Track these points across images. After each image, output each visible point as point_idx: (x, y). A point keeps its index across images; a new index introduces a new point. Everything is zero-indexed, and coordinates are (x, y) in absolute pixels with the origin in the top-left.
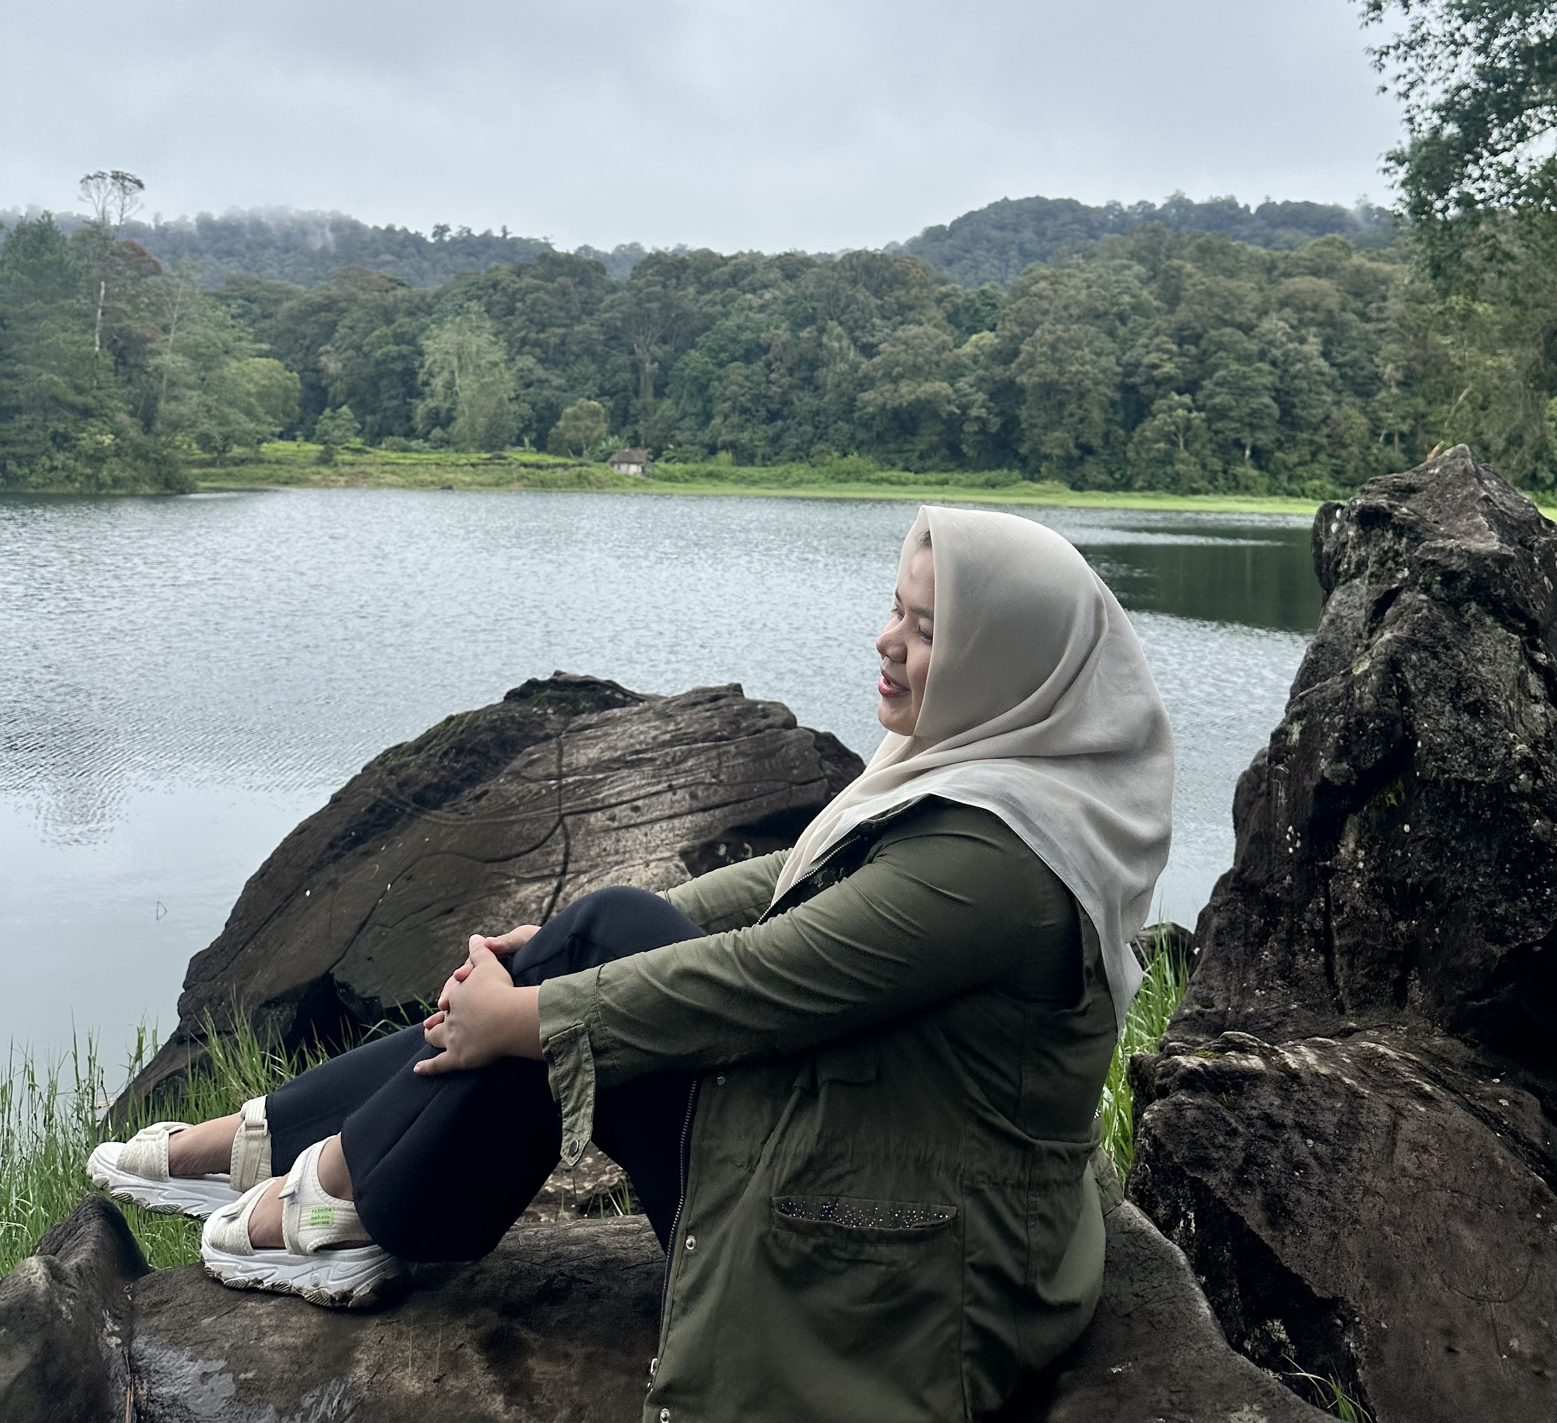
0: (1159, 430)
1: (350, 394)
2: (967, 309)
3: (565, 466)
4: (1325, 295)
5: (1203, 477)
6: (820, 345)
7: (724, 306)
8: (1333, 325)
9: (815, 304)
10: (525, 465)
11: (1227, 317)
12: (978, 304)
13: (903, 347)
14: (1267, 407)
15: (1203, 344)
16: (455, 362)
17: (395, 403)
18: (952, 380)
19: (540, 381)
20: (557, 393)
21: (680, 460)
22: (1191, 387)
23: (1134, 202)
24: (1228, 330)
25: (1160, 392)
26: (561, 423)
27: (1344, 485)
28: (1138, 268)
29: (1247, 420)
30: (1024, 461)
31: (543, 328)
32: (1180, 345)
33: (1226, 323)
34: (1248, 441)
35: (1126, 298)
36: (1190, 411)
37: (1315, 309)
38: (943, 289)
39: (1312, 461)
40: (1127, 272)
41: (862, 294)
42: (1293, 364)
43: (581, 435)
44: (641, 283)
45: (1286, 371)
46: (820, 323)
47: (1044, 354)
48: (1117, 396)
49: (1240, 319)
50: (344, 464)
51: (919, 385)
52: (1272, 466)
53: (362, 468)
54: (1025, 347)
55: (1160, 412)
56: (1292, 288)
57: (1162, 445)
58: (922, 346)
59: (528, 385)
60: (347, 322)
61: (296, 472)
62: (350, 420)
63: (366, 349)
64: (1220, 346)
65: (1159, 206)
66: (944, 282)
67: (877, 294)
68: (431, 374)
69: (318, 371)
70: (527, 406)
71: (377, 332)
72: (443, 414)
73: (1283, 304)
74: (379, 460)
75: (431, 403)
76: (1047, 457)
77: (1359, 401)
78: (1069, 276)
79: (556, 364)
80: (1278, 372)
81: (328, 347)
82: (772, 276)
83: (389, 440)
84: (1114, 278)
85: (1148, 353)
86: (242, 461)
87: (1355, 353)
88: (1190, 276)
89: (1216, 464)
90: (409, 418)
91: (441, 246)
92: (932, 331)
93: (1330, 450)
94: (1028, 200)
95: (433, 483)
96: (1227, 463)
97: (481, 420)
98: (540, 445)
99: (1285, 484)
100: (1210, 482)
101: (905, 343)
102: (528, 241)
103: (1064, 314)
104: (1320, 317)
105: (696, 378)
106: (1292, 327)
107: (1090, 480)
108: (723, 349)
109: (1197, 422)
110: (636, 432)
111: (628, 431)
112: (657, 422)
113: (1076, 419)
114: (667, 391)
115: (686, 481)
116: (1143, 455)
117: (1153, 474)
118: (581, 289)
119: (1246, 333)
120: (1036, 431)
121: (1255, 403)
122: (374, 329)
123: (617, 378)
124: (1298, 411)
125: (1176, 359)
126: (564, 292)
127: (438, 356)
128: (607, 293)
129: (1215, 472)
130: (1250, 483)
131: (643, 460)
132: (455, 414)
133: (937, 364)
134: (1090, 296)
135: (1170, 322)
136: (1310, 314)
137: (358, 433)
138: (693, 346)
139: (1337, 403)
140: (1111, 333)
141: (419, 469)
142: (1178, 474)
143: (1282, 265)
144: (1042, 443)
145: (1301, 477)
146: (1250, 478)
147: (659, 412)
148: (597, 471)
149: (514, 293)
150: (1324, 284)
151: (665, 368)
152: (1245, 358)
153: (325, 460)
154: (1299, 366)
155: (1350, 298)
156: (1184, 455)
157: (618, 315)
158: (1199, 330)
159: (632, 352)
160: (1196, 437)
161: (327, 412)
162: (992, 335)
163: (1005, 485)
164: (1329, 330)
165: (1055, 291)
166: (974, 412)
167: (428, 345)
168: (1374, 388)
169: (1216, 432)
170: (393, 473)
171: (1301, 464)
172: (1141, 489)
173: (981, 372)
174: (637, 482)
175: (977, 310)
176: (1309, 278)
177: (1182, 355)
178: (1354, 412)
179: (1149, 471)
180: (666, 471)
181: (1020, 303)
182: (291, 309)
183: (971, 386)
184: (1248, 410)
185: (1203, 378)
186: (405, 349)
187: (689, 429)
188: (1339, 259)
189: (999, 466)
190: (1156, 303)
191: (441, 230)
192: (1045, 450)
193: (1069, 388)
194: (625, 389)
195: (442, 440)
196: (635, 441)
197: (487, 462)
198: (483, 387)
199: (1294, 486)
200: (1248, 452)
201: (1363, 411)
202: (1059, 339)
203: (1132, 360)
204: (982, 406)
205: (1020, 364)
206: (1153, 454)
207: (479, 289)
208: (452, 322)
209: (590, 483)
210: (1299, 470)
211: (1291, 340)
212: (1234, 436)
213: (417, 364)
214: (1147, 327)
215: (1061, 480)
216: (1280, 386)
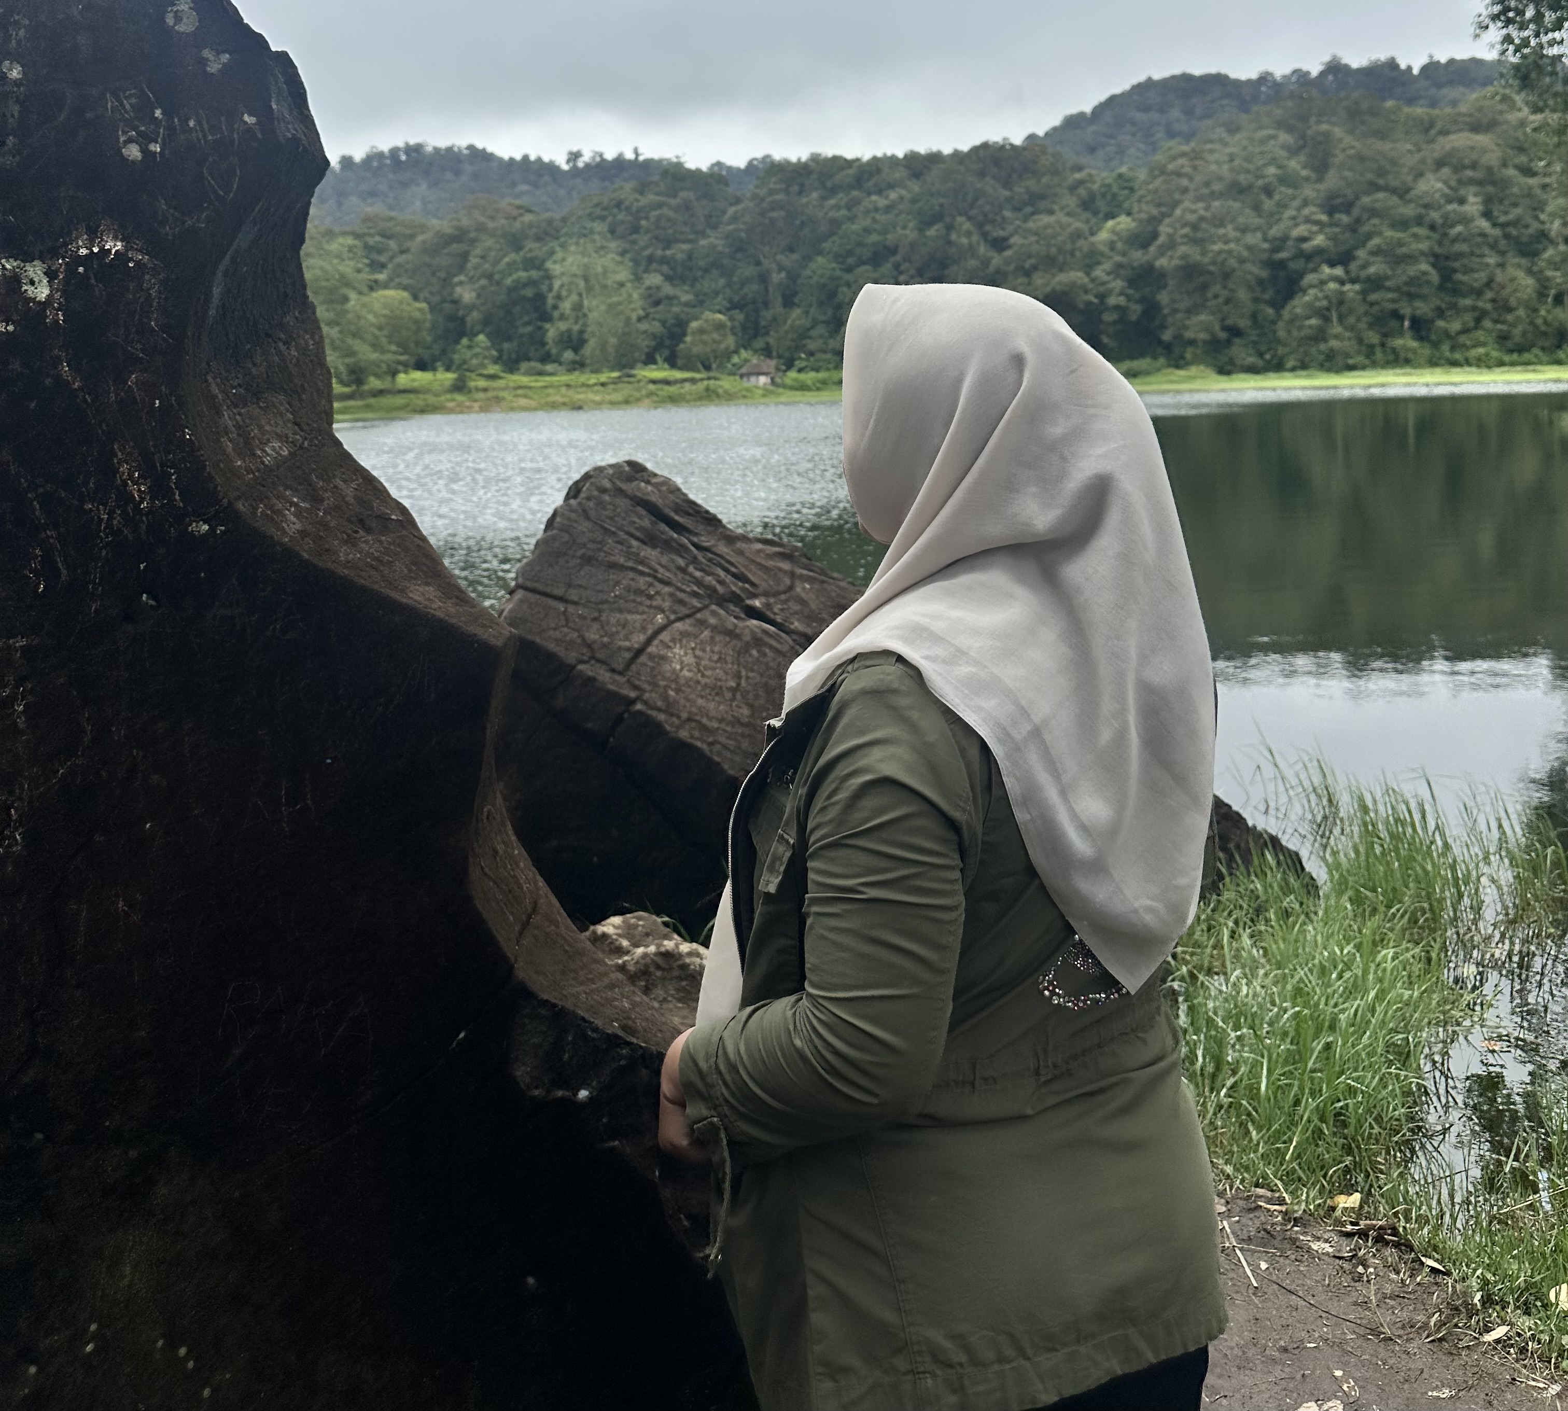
0: (1310, 305)
1: (486, 321)
2: (1104, 195)
3: (693, 381)
4: (1484, 151)
5: (1359, 352)
6: (949, 243)
7: (849, 209)
8: (1493, 183)
9: (942, 200)
10: (654, 382)
11: (1381, 182)
12: (1115, 189)
13: (1034, 238)
14: (1425, 273)
15: (1356, 212)
16: (582, 284)
17: (529, 329)
18: (1088, 268)
19: (669, 298)
20: (686, 309)
21: (813, 369)
22: (1344, 259)
23: (1287, 71)
24: (1381, 195)
25: (1311, 266)
26: (688, 339)
27: (1511, 351)
28: (1285, 137)
29: (1405, 289)
30: (1168, 348)
31: (668, 243)
32: (1331, 214)
33: (1376, 188)
34: (1407, 311)
35: (1272, 170)
36: (1342, 283)
37: (1474, 166)
38: (1078, 176)
39: (1476, 328)
40: (1272, 142)
41: (990, 186)
42: (1452, 226)
43: (708, 349)
44: (763, 192)
45: (1445, 235)
46: (948, 219)
47: (1185, 236)
48: (1264, 274)
49: (1394, 183)
50: (477, 389)
51: (1054, 276)
52: (1433, 337)
53: (495, 393)
54: (1164, 229)
55: (1311, 286)
56: (1448, 147)
57: (1313, 322)
58: (1054, 236)
59: (657, 303)
60: (478, 251)
61: (431, 399)
62: (487, 348)
63: (497, 277)
64: (1374, 213)
65: (1315, 73)
66: (1079, 168)
67: (1007, 185)
68: (559, 297)
69: (455, 302)
70: (657, 324)
71: (507, 260)
72: (575, 336)
73: (1440, 164)
74: (511, 384)
75: (563, 326)
76: (1192, 342)
77: (1524, 262)
78: (1211, 151)
79: (683, 279)
80: (1436, 236)
81: (462, 278)
82: (897, 175)
83: (524, 366)
84: (1258, 150)
85: (1296, 225)
86: (381, 393)
87: (1518, 211)
88: (1340, 140)
89: (1373, 338)
90: (543, 344)
91: (575, 172)
92: (1065, 219)
93: (1495, 316)
94: (1173, 77)
95: (564, 404)
96: (1385, 335)
97: (613, 341)
98: (672, 362)
99: (1448, 354)
100: (1367, 357)
101: (1036, 234)
102: (660, 161)
103: (1206, 191)
104: (1478, 175)
105: (824, 285)
106: (1451, 188)
107: (1239, 362)
108: (850, 253)
109: (1351, 295)
110: (767, 344)
111: (759, 343)
112: (787, 332)
113: (1220, 300)
114: (796, 300)
115: (818, 389)
116: (1295, 333)
117: (1306, 354)
118: (704, 202)
119: (1401, 197)
120: (1180, 316)
121: (1412, 271)
122: (505, 256)
123: (746, 290)
124: (1459, 276)
125: (1327, 230)
126: (686, 207)
127: (565, 279)
128: (731, 205)
129: (1371, 347)
130: (1410, 355)
131: (772, 370)
132: (586, 336)
133: (1072, 253)
134: (1232, 170)
135: (1318, 191)
136: (1469, 173)
137: (496, 361)
138: (820, 253)
139: (1502, 265)
140: (1257, 208)
141: (551, 391)
142: (1332, 350)
143: (1439, 125)
144: (1186, 328)
145: (1464, 345)
146: (1408, 350)
147: (789, 322)
148: (726, 383)
149: (638, 211)
150: (1482, 139)
151: (793, 277)
152: (1402, 224)
153: (459, 387)
154: (1459, 228)
155: (1511, 152)
156: (1337, 329)
157: (742, 226)
158: (1351, 197)
159: (758, 263)
160: (1351, 311)
161: (465, 341)
162: (1128, 219)
163: (1147, 373)
164: (1490, 189)
165: (1195, 168)
166: (1112, 301)
167: (555, 268)
168: (1540, 246)
169: (1372, 304)
170: (525, 396)
171: (1465, 331)
172: (1293, 369)
173: (1118, 258)
174: (767, 393)
175: (1114, 196)
176: (1466, 134)
177: (1332, 225)
178: (1520, 274)
179: (1302, 350)
180: (796, 380)
181: (1158, 182)
182: (424, 242)
183: (1108, 274)
184: (1404, 278)
185: (1356, 248)
186: (534, 274)
187: (821, 336)
188: (1501, 112)
189: (1142, 355)
190: (1304, 173)
191: (574, 156)
192: (1189, 334)
193: (1212, 268)
194: (754, 301)
195: (574, 362)
196: (767, 352)
197: (616, 381)
198: (611, 306)
199: (1458, 356)
200: (1407, 323)
201: (1530, 272)
202: (1202, 219)
203: (1279, 235)
204: (1121, 294)
205: (1160, 247)
206: (1306, 332)
207: (605, 209)
208: (577, 244)
209: (718, 396)
210: (1463, 339)
211: (1450, 202)
212: (1390, 306)
213: (544, 288)
214: (1294, 198)
215: (1208, 365)
216: (1437, 249)
